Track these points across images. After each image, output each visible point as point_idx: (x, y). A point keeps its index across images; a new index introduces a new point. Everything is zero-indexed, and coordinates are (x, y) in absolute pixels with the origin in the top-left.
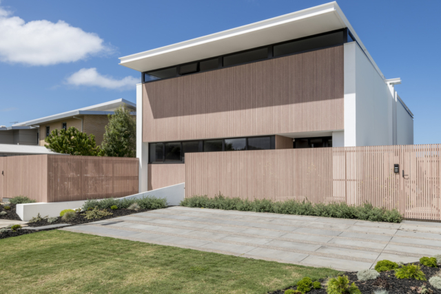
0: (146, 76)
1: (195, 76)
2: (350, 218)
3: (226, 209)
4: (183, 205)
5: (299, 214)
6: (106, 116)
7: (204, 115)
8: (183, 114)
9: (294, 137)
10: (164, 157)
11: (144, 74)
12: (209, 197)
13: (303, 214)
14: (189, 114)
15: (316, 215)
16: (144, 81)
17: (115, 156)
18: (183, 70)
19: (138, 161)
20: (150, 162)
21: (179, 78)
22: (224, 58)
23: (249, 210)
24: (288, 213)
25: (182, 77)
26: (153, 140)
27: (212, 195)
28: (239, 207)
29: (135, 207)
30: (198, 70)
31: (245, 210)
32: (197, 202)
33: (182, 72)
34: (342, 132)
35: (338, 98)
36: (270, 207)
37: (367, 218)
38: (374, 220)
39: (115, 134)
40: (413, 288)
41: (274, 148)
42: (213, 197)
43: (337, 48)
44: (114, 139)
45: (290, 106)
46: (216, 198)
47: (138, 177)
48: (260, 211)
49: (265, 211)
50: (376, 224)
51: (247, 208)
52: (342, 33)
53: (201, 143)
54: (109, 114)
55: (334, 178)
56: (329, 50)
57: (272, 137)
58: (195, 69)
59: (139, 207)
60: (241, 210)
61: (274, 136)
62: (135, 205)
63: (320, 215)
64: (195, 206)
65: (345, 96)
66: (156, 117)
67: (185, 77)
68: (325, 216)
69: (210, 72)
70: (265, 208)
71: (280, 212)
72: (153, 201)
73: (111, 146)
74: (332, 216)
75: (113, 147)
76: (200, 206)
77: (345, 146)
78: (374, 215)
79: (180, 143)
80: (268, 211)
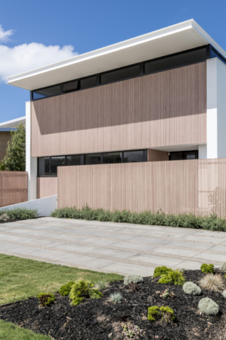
0: (34, 94)
1: (76, 93)
2: (195, 228)
4: (54, 215)
5: (150, 224)
6: (9, 132)
7: (84, 131)
8: (67, 130)
9: (169, 151)
10: (50, 171)
11: (33, 92)
12: (78, 208)
13: (154, 224)
14: (71, 130)
15: (165, 225)
16: (32, 99)
17: (17, 170)
18: (66, 88)
19: (27, 175)
20: (39, 176)
21: (62, 95)
22: (102, 76)
23: (108, 221)
24: (141, 223)
25: (65, 95)
26: (40, 155)
28: (99, 217)
29: (4, 218)
30: (79, 88)
31: (105, 221)
32: (65, 213)
34: (205, 145)
35: (201, 113)
36: (127, 218)
37: (208, 228)
38: (215, 230)
39: (17, 149)
40: (158, 292)
41: (146, 161)
42: (81, 209)
43: (200, 64)
44: (16, 154)
45: (159, 121)
46: (83, 209)
47: (27, 190)
48: (117, 222)
49: (122, 222)
50: (216, 233)
51: (106, 219)
52: (205, 49)
53: (82, 157)
54: (12, 131)
55: (200, 189)
56: (193, 66)
57: (145, 150)
58: (76, 87)
59: (8, 217)
60: (101, 220)
61: (146, 149)
62: (5, 215)
63: (169, 225)
64: (63, 217)
65: (208, 110)
66: (43, 133)
67: (68, 94)
68: (173, 226)
69: (89, 90)
70: (122, 219)
71: (135, 222)
72: (23, 212)
73: (13, 160)
74: (180, 226)
75: (15, 161)
76: (67, 217)
77: (208, 158)
78: (215, 225)
80: (125, 222)
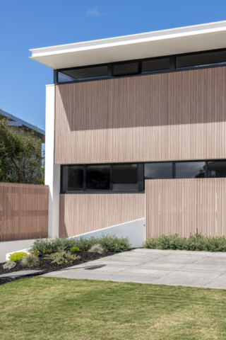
3: (213, 251)
10: (84, 184)
16: (57, 82)
19: (48, 190)
20: (62, 192)
21: (112, 80)
22: (178, 58)
25: (117, 80)
26: (71, 160)
27: (185, 234)
29: (98, 250)
30: (139, 72)
32: (171, 242)
33: (116, 72)
42: (188, 237)
46: (191, 237)
47: (47, 212)
58: (135, 70)
59: (102, 249)
64: (168, 248)
66: (74, 127)
67: (122, 79)
76: (175, 248)
79: (109, 166)
